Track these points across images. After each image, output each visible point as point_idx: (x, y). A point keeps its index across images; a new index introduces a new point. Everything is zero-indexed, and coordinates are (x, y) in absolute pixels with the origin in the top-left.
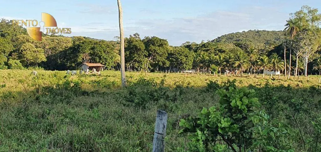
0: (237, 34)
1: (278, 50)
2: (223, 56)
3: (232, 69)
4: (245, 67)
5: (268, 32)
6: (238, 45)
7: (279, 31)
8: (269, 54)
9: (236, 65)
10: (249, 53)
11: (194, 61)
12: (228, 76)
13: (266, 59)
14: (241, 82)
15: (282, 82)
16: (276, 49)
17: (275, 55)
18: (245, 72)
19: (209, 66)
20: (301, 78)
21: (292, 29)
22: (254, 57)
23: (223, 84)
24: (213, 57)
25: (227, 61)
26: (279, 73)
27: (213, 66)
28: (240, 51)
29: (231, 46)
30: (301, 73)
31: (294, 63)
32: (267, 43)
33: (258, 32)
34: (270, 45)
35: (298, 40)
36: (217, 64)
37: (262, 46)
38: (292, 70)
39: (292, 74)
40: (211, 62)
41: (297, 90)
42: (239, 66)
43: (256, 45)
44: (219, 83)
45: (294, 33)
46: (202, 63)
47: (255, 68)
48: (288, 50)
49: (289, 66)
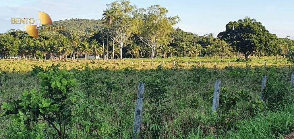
0: (60, 22)
1: (97, 36)
2: (47, 42)
3: (57, 54)
4: (68, 52)
5: (88, 20)
6: (61, 32)
7: (98, 20)
8: (90, 40)
9: (60, 50)
10: (71, 40)
11: (20, 48)
12: (53, 61)
13: (87, 45)
14: (64, 66)
15: (101, 65)
16: (96, 36)
17: (95, 41)
18: (69, 57)
19: (34, 52)
20: (117, 61)
21: (109, 18)
22: (76, 44)
23: (48, 68)
24: (38, 44)
25: (52, 48)
26: (98, 57)
27: (38, 52)
28: (64, 38)
29: (55, 33)
30: (117, 56)
31: (111, 49)
32: (88, 30)
33: (79, 20)
34: (91, 32)
35: (113, 28)
36: (42, 49)
37: (83, 33)
38: (110, 54)
39: (110, 58)
40: (36, 48)
41: (114, 72)
42: (63, 52)
43: (78, 33)
44: (44, 67)
45: (111, 22)
46: (27, 49)
47: (77, 53)
48: (106, 37)
49: (107, 50)
